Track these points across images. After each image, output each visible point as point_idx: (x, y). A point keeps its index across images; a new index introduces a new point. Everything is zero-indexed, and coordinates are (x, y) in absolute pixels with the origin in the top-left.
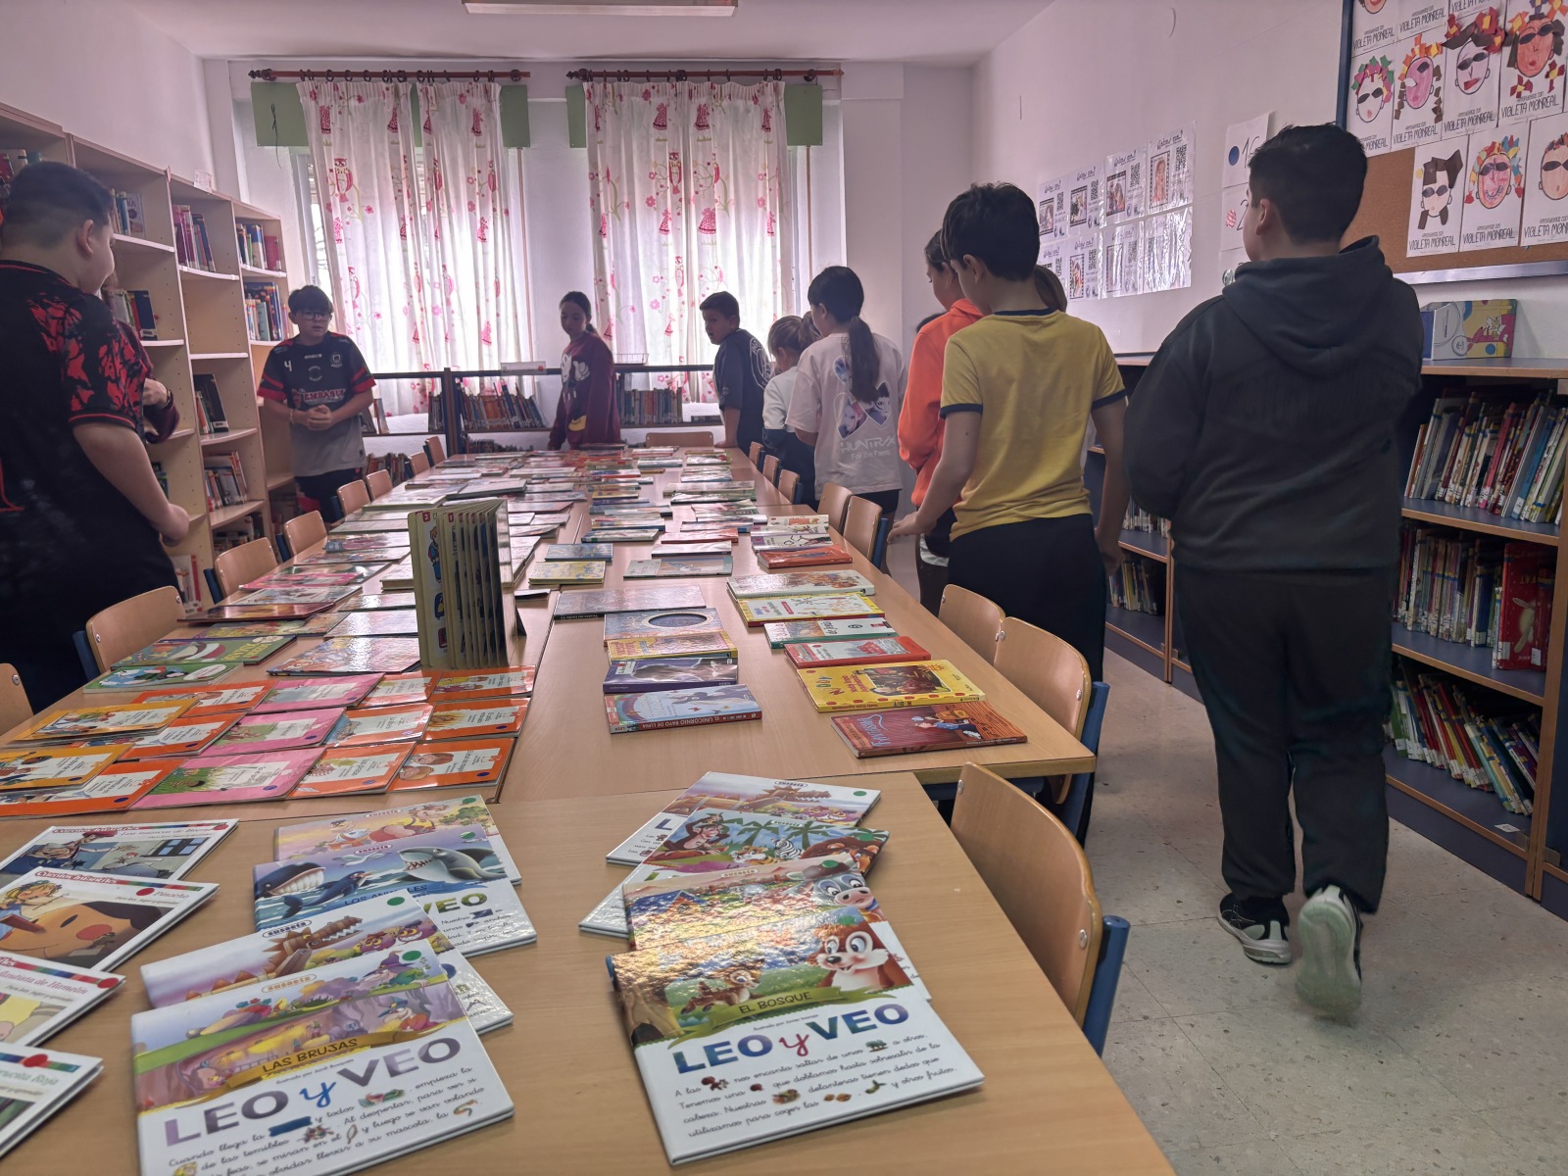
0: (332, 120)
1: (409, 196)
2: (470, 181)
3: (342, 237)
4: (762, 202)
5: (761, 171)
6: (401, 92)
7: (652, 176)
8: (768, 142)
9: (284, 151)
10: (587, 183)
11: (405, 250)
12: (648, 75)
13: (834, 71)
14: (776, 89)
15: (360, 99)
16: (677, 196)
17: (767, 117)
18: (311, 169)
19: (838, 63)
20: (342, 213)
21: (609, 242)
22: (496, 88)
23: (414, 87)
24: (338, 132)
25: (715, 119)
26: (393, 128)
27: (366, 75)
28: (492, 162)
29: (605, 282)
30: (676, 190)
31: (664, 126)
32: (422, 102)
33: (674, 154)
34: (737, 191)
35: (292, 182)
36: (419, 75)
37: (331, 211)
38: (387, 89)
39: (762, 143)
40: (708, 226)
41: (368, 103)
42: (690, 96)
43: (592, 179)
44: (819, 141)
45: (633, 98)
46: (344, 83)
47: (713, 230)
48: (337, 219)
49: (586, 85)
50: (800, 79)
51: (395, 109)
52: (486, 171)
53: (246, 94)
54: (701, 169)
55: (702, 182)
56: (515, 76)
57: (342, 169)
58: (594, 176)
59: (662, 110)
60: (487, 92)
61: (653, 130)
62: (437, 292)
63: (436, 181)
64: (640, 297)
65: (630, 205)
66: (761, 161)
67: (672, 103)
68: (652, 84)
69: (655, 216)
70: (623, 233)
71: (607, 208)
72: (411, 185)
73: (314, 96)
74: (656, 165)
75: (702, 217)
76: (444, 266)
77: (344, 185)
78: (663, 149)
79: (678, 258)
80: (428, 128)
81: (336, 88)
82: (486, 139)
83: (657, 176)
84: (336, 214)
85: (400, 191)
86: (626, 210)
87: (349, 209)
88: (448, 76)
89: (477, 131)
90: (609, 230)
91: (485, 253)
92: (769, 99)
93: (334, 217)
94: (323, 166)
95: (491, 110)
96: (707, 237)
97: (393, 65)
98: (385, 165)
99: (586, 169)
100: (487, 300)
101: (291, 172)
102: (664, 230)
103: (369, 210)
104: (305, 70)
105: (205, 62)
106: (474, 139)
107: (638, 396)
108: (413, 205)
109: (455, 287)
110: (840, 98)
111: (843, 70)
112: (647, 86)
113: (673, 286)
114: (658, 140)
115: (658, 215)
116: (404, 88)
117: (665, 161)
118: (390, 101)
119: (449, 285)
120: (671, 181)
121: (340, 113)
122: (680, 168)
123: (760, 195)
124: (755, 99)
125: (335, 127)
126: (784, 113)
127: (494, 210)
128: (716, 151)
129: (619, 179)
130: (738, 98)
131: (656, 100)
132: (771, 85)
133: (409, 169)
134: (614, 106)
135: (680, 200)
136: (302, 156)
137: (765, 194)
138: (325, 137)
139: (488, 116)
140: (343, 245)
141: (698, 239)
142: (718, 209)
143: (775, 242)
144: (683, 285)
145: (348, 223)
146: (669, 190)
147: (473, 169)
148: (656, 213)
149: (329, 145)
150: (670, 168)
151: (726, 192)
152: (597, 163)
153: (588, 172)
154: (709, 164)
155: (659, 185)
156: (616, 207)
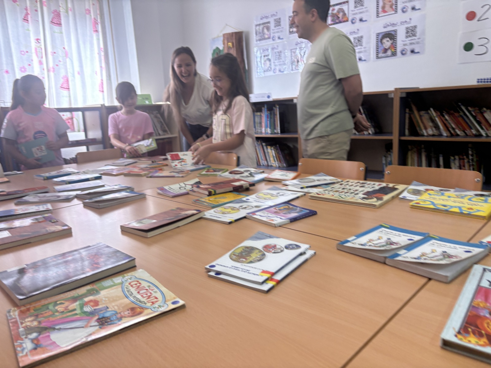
4: (88, 12)
40: (56, 21)
47: (60, 24)
64: (13, 64)
75: (52, 15)
79: (37, 40)
96: (56, 28)
102: (26, 19)
113: (36, 58)
115: (21, 9)
123: (87, 7)
135: (37, 2)
141: (51, 29)
142: (62, 11)
143: (98, 36)
144: (42, 57)
148: (19, 8)
151: (67, 2)
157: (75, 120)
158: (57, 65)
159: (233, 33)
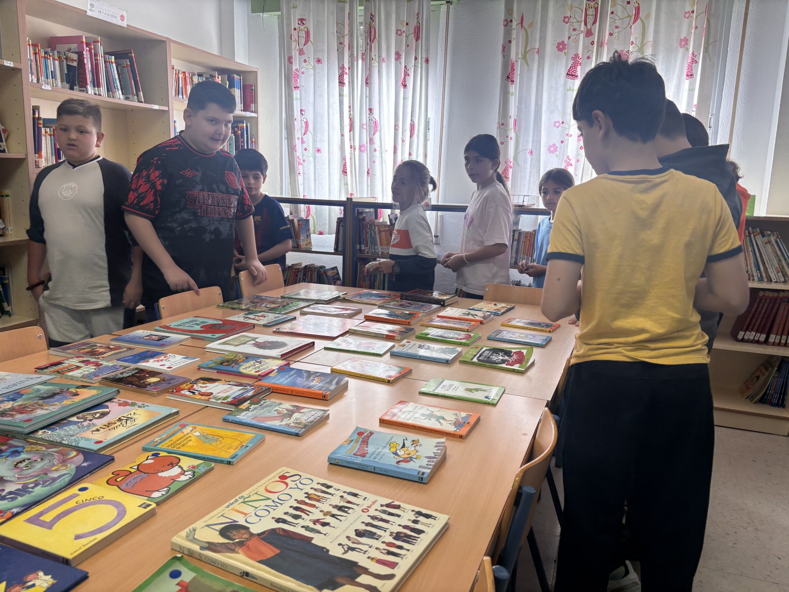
1: (349, 52)
2: (399, 33)
3: (298, 85)
4: (684, 42)
5: (688, 8)
7: (566, 20)
10: (501, 29)
11: (341, 96)
16: (590, 39)
20: (300, 64)
21: (516, 88)
28: (418, 14)
29: (507, 126)
30: (589, 33)
34: (656, 32)
37: (291, 63)
43: (505, 26)
48: (296, 70)
52: (413, 24)
54: (619, 9)
55: (618, 23)
57: (302, 27)
58: (508, 22)
62: (364, 132)
63: (371, 35)
64: (540, 142)
65: (541, 52)
69: (564, 61)
70: (530, 79)
71: (517, 54)
72: (350, 39)
74: (572, 8)
76: (370, 110)
77: (303, 41)
83: (572, 20)
84: (295, 66)
85: (342, 44)
86: (536, 56)
87: (305, 61)
90: (517, 75)
91: (405, 98)
93: (294, 68)
94: (289, 25)
98: (334, 22)
99: (502, 16)
100: (403, 141)
102: (571, 74)
103: (319, 61)
108: (351, 56)
109: (378, 128)
115: (567, 60)
117: (581, 4)
119: (373, 127)
120: (586, 24)
122: (596, 9)
123: (685, 35)
127: (416, 59)
129: (531, 24)
133: (351, 25)
135: (592, 43)
137: (689, 33)
140: (298, 91)
145: (303, 73)
146: (582, 36)
147: (403, 21)
148: (565, 57)
149: (295, 7)
150: (586, 10)
151: (644, 34)
152: (512, 10)
153: (503, 18)
154: (629, 3)
155: (572, 28)
156: (526, 52)
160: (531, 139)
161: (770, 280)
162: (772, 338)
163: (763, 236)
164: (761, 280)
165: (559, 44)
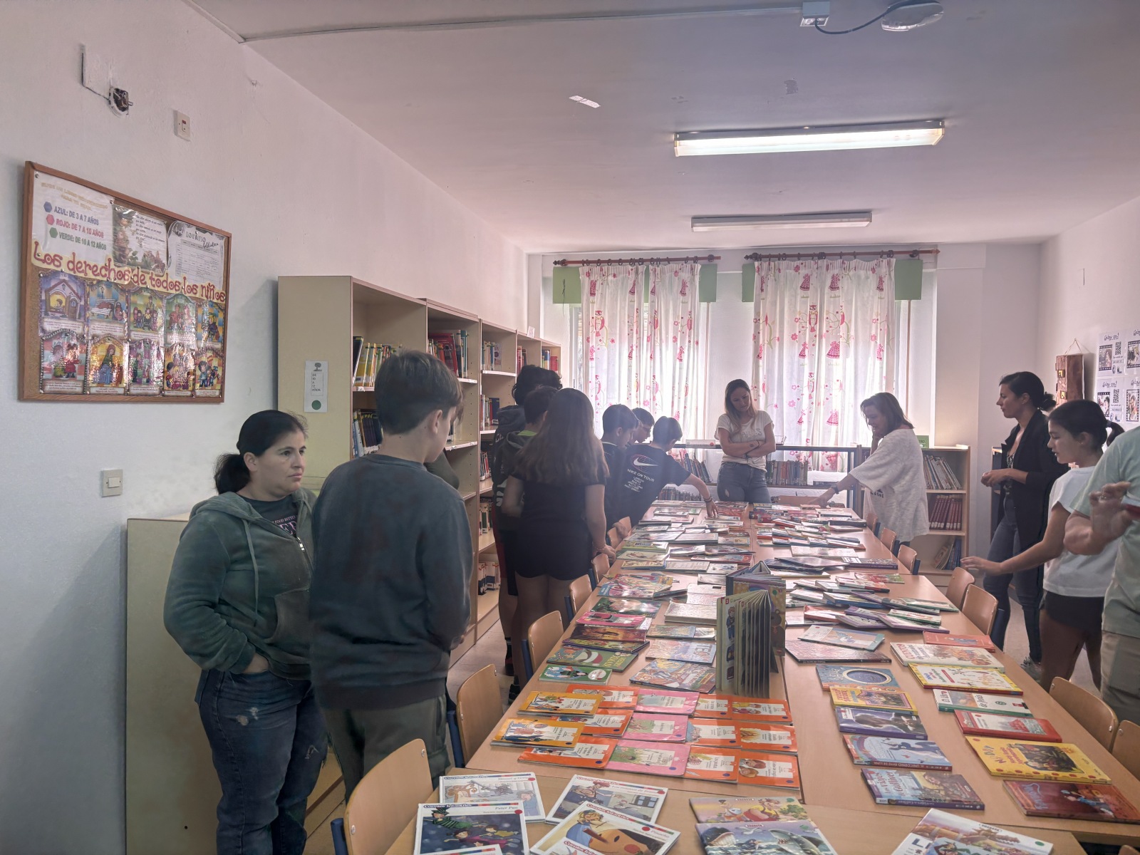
0: (597, 288)
1: (637, 333)
2: (676, 323)
3: (594, 357)
4: (874, 338)
5: (875, 317)
6: (640, 271)
7: (797, 320)
8: (881, 298)
9: (567, 306)
10: (753, 324)
11: (630, 366)
12: (799, 256)
13: (933, 251)
14: (889, 263)
15: (615, 276)
16: (814, 334)
17: (881, 281)
18: (580, 316)
19: (936, 245)
20: (596, 342)
21: (763, 362)
22: (698, 267)
23: (647, 269)
24: (599, 295)
25: (844, 284)
26: (632, 292)
27: (620, 262)
28: (691, 312)
29: (759, 388)
30: (813, 330)
31: (808, 288)
32: (652, 277)
33: (813, 306)
34: (856, 331)
35: (569, 323)
36: (652, 260)
37: (588, 341)
38: (632, 270)
39: (876, 299)
40: (834, 352)
41: (620, 277)
42: (827, 269)
43: (755, 322)
44: (918, 297)
45: (788, 271)
46: (606, 267)
47: (837, 356)
48: (593, 346)
49: (756, 264)
50: (907, 256)
51: (635, 281)
52: (687, 318)
53: (550, 274)
54: (831, 316)
55: (831, 324)
56: (710, 259)
57: (599, 317)
58: (757, 321)
59: (807, 278)
60: (692, 269)
61: (799, 291)
62: (648, 392)
63: (655, 323)
64: (782, 399)
65: (780, 339)
66: (875, 310)
67: (815, 275)
68: (801, 261)
69: (797, 346)
70: (773, 357)
71: (764, 341)
72: (639, 326)
73: (588, 274)
74: (800, 314)
75: (830, 347)
76: (654, 376)
77: (599, 327)
78: (806, 303)
79: (811, 374)
80: (653, 292)
81: (602, 270)
82: (688, 298)
83: (801, 321)
84: (593, 343)
85: (632, 330)
86: (777, 343)
87: (600, 340)
88: (669, 260)
89: (683, 293)
90: (764, 354)
91: (680, 368)
92: (884, 269)
93: (591, 345)
94: (588, 315)
95: (694, 280)
96: (834, 360)
97: (636, 255)
98: (625, 314)
99: (752, 316)
100: (679, 398)
101: (569, 317)
102: (802, 355)
103: (613, 341)
104: (585, 260)
105: (530, 256)
106: (682, 297)
107: (776, 466)
108: (639, 338)
109: (659, 389)
110: (935, 267)
111: (939, 249)
112: (798, 263)
113: (806, 392)
114: (803, 297)
115: (799, 345)
116: (642, 268)
117: (806, 311)
118: (632, 276)
119: (656, 388)
120: (810, 324)
121: (602, 284)
122: (817, 315)
123: (873, 332)
124: (873, 270)
125: (598, 293)
126: (893, 279)
127: (690, 342)
128: (843, 304)
129: (774, 322)
130: (862, 270)
131: (803, 272)
132: (885, 261)
133: (639, 316)
134: (774, 276)
135: (816, 336)
136: (576, 308)
137: (876, 332)
138: (591, 298)
139: (691, 283)
140: (594, 362)
141: (827, 361)
142: (842, 342)
143: (882, 364)
144: (813, 391)
145: (599, 349)
146: (808, 330)
147: (679, 316)
148: (797, 344)
149: (593, 303)
150: (810, 315)
151: (848, 331)
152: (760, 312)
153: (753, 318)
154: (837, 312)
155: (801, 326)
156: (770, 340)
157: (839, 458)
158: (827, 399)
159: (1065, 356)
160: (775, 397)
161: (942, 488)
162: (948, 525)
163: (935, 460)
164: (937, 488)
165: (793, 335)
